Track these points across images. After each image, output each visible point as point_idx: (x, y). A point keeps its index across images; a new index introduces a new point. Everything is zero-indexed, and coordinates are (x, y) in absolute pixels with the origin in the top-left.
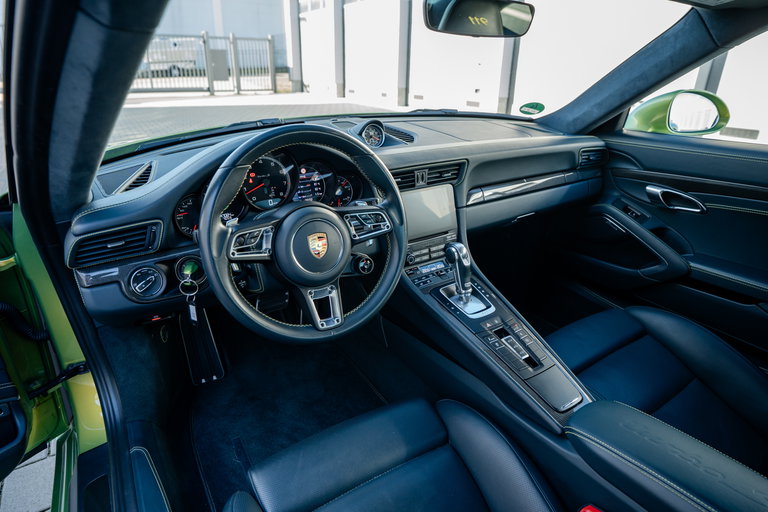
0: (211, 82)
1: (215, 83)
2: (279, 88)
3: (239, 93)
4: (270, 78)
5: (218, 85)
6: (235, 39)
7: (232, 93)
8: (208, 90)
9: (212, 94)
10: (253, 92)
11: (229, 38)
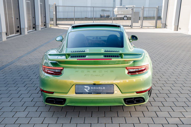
0: (132, 23)
1: (134, 23)
2: (157, 26)
3: (142, 28)
4: (155, 21)
5: (134, 24)
6: (144, 8)
7: (139, 27)
8: (131, 26)
9: (132, 28)
10: (147, 27)
11: (141, 8)
